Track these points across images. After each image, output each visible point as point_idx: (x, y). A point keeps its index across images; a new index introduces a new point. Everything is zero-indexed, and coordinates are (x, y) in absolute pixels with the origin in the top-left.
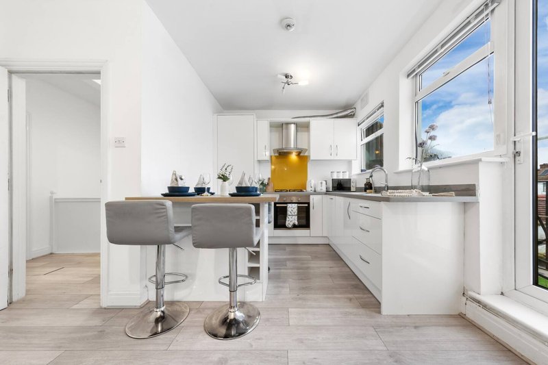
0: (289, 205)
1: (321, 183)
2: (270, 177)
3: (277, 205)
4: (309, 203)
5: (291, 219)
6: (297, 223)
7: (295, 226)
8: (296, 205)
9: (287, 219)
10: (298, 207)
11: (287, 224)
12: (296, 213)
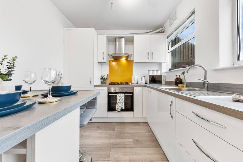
0: (119, 95)
1: (142, 78)
2: (108, 74)
3: (110, 95)
4: (132, 93)
5: (119, 105)
6: (124, 108)
7: (122, 110)
8: (124, 94)
9: (117, 105)
10: (125, 96)
11: (117, 108)
12: (123, 101)
